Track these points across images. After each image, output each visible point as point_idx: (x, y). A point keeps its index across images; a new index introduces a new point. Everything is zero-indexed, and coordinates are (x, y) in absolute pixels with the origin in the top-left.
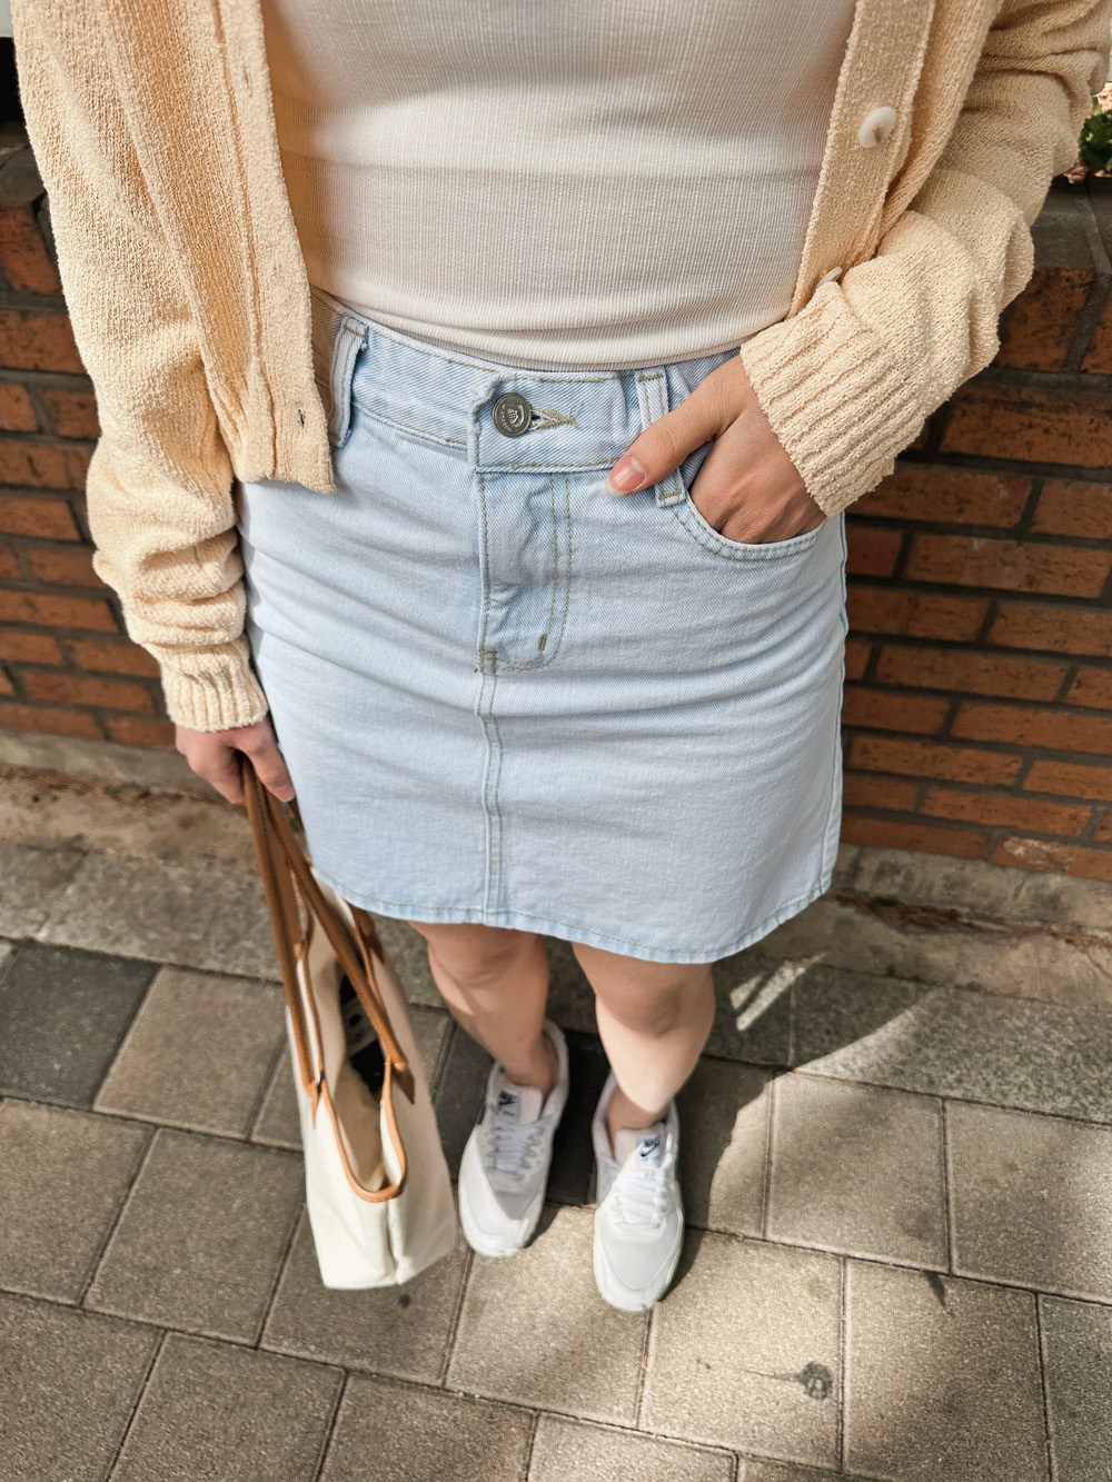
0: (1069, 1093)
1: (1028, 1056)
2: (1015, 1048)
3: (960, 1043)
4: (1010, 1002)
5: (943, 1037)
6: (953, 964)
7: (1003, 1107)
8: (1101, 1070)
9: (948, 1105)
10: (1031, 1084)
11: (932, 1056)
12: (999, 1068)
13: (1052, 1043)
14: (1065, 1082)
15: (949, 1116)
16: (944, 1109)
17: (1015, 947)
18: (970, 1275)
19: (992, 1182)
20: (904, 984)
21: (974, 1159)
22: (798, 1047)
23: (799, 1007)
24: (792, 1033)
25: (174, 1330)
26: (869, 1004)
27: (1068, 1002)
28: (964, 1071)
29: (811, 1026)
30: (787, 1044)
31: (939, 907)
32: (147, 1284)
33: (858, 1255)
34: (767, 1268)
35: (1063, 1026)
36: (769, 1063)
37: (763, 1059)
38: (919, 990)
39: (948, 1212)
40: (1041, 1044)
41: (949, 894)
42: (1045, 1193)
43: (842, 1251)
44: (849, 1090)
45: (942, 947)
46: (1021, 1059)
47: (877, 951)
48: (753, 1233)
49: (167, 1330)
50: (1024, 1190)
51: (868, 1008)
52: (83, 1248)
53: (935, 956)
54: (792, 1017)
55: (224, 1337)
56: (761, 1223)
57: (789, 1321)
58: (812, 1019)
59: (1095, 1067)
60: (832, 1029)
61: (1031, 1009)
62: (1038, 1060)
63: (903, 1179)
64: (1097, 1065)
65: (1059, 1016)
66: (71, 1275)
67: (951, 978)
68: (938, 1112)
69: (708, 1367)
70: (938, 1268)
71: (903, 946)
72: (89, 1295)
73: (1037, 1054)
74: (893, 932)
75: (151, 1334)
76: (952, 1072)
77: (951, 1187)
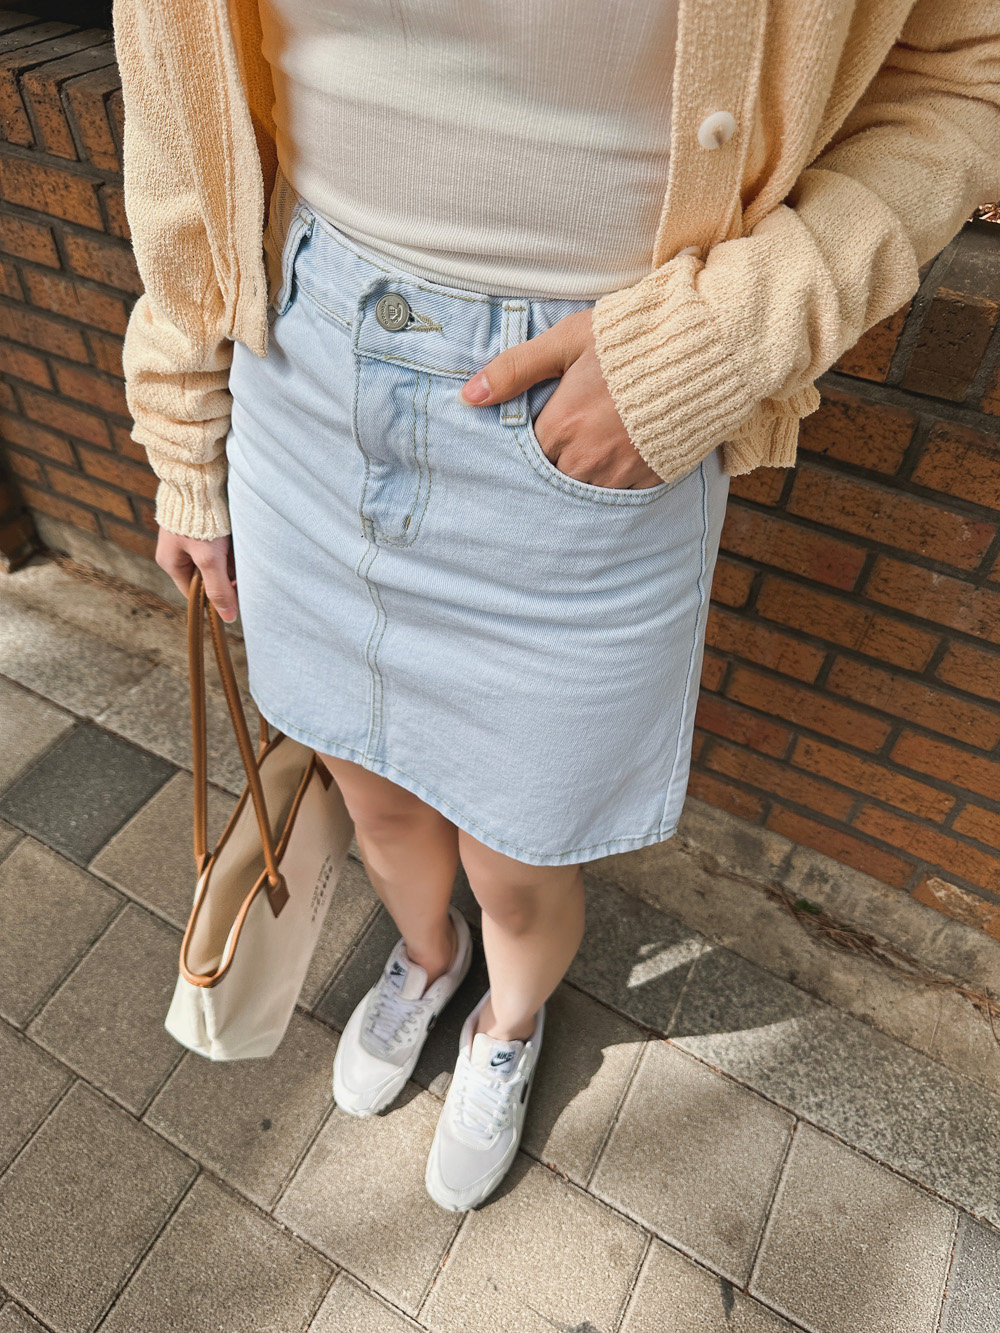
0: (923, 1158)
1: (896, 1105)
2: (886, 1093)
3: (834, 1069)
4: (898, 1046)
5: (819, 1057)
6: (854, 989)
7: (854, 1148)
8: (964, 1147)
9: (800, 1125)
10: (889, 1136)
11: (801, 1073)
12: (863, 1107)
13: (925, 1101)
14: (924, 1145)
15: (798, 1135)
16: (795, 1129)
17: (920, 992)
18: (763, 1298)
19: (816, 1216)
20: (800, 993)
21: (807, 1188)
22: (680, 1018)
23: (694, 981)
24: (679, 1004)
25: (83, 1079)
26: (760, 1002)
27: (954, 1066)
28: (828, 1098)
29: (699, 1003)
30: (671, 1012)
31: (859, 929)
32: (78, 1031)
33: (665, 1238)
34: (579, 1217)
35: (942, 1089)
36: (649, 1026)
37: (644, 1020)
38: (814, 1003)
39: (764, 1230)
40: (913, 1099)
41: (871, 919)
42: (864, 1247)
43: (653, 1229)
44: (712, 1077)
45: (848, 970)
46: (888, 1107)
47: (786, 953)
48: (577, 1180)
49: (79, 1077)
50: (845, 1236)
51: (758, 1005)
52: (42, 983)
53: (839, 976)
54: (685, 989)
55: (118, 1100)
56: (589, 1173)
57: (581, 1275)
58: (702, 997)
59: (958, 1140)
60: (717, 1013)
61: (916, 1059)
62: (905, 1113)
63: (733, 1181)
64: (962, 1140)
65: (941, 1077)
66: (25, 1002)
67: (847, 1002)
68: (789, 1130)
69: (496, 1288)
70: (735, 1280)
71: (812, 956)
72: (33, 1024)
73: (905, 1108)
74: (807, 939)
75: (66, 1075)
76: (816, 1095)
77: (775, 1206)
